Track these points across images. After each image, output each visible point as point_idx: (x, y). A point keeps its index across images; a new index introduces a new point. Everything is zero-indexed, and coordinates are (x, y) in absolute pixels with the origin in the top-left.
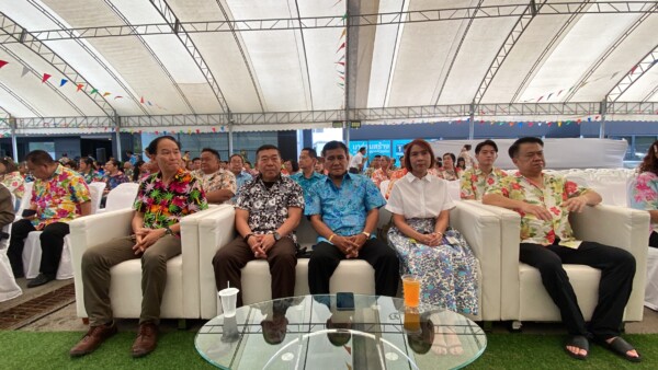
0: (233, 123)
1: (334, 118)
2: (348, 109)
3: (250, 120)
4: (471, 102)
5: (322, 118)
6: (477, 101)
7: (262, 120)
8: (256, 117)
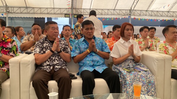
0: (9, 12)
1: (65, 12)
2: (72, 8)
3: (19, 11)
4: (130, 9)
5: (59, 12)
6: (133, 8)
7: (25, 11)
8: (22, 9)
